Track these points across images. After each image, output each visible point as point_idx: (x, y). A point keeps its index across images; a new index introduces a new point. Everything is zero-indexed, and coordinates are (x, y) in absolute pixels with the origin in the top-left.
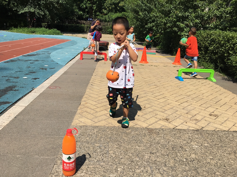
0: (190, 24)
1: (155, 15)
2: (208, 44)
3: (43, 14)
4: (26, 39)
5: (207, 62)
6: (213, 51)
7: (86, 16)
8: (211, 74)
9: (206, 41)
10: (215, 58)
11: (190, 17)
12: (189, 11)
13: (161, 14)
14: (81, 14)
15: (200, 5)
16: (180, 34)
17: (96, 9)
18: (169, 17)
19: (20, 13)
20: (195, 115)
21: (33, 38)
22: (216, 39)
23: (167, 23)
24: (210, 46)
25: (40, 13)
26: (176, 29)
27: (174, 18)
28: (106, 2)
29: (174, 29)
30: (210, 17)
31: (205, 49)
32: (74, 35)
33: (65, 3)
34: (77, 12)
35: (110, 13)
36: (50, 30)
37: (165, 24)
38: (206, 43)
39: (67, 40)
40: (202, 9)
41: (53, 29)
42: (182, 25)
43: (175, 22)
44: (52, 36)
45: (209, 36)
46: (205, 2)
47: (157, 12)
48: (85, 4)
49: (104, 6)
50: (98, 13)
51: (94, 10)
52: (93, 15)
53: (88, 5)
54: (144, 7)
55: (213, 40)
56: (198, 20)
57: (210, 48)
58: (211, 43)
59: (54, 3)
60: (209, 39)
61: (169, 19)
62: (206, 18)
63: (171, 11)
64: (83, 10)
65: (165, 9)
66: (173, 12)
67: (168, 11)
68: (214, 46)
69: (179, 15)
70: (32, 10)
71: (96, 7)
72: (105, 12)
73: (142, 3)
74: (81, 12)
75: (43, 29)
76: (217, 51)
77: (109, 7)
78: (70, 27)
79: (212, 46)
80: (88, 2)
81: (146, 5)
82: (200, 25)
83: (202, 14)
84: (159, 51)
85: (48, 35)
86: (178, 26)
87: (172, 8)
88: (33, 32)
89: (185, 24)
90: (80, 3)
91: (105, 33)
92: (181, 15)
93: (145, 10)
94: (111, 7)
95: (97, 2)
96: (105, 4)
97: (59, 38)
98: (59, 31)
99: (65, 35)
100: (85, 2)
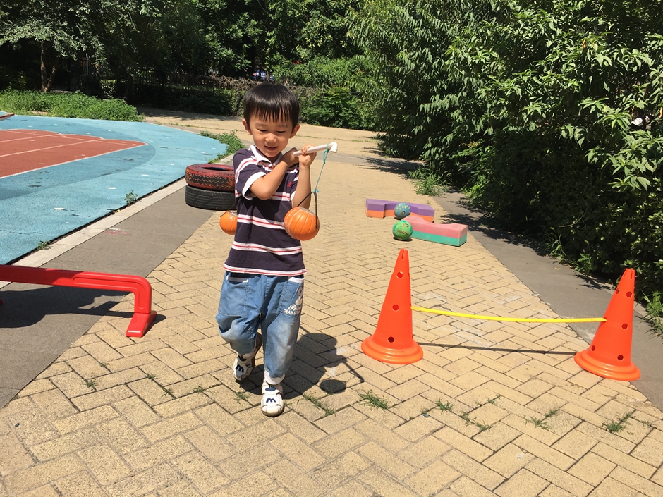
3: (84, 49)
17: (275, 43)
19: (2, 42)
25: (71, 44)
26: (573, 132)
29: (564, 134)
33: (159, 15)
34: (216, 50)
35: (316, 58)
41: (108, 98)
48: (242, 28)
49: (301, 35)
50: (277, 56)
51: (269, 47)
53: (250, 31)
59: (122, 15)
63: (549, 44)
64: (236, 45)
66: (555, 45)
67: (533, 41)
69: (600, 59)
71: (277, 38)
72: (303, 53)
74: (230, 52)
77: (317, 39)
80: (252, 21)
90: (228, 25)
92: (609, 62)
94: (323, 41)
95: (280, 24)
96: (304, 30)
97: (113, 132)
98: (131, 108)
99: (151, 122)
100: (241, 21)
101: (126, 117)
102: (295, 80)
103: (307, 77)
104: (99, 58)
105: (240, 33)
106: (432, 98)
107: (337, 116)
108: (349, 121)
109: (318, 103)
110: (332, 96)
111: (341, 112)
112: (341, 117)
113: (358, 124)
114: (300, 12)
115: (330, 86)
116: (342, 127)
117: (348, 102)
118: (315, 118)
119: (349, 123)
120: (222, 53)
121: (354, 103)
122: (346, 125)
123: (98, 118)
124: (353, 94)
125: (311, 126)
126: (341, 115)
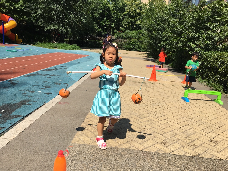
0: (201, 44)
1: (167, 35)
2: (217, 65)
3: (66, 31)
4: (48, 53)
5: (217, 83)
6: (222, 72)
7: (104, 33)
8: (218, 96)
9: (215, 63)
10: (224, 79)
11: (201, 38)
12: (200, 32)
13: (172, 34)
14: (100, 31)
15: (211, 26)
16: (191, 53)
17: (114, 26)
18: (181, 37)
19: (46, 29)
20: (195, 140)
21: (54, 52)
22: (225, 61)
23: (178, 43)
24: (219, 67)
25: (63, 30)
26: (187, 49)
27: (186, 38)
28: (124, 20)
29: (185, 49)
30: (221, 39)
31: (215, 70)
32: (92, 50)
33: (86, 21)
34: (96, 29)
35: (127, 31)
36: (71, 46)
37: (177, 44)
38: (216, 64)
39: (85, 55)
40: (213, 30)
41: (73, 44)
42: (193, 45)
43: (186, 42)
44: (72, 51)
45: (218, 57)
46: (216, 24)
47: (169, 32)
48: (104, 22)
49: (122, 24)
50: (115, 31)
51: (112, 27)
52: (111, 32)
53: (107, 23)
54: (158, 27)
55: (222, 62)
56: (209, 41)
57: (220, 69)
58: (220, 64)
59: (76, 22)
60: (218, 61)
61: (180, 39)
62: (217, 40)
63: (183, 32)
64: (102, 27)
65: (177, 29)
66: (184, 32)
67: (180, 31)
68: (223, 68)
69: (190, 35)
70: (56, 27)
71: (114, 25)
72: (122, 29)
73: (155, 23)
74: (101, 29)
75: (65, 44)
76: (226, 73)
77: (127, 25)
78: (89, 43)
79: (221, 68)
80: (107, 20)
81: (159, 25)
82: (211, 46)
83: (213, 35)
84: (171, 69)
85: (69, 50)
86: (189, 46)
87: (183, 28)
88: (56, 47)
89: (196, 45)
90: (100, 22)
91: (121, 49)
92: (192, 36)
93: (159, 29)
94: (128, 25)
95: (116, 21)
96: (123, 22)
97: (78, 53)
100: (104, 20)
102: (121, 38)
103: (124, 36)
105: (104, 24)
106: (161, 42)
107: (134, 48)
108: (137, 49)
109: (128, 44)
110: (132, 42)
111: (135, 46)
114: (121, 17)
115: (132, 39)
116: (135, 51)
117: (137, 44)
118: (127, 48)
120: (98, 30)
121: (139, 44)
124: (138, 41)
125: (126, 51)
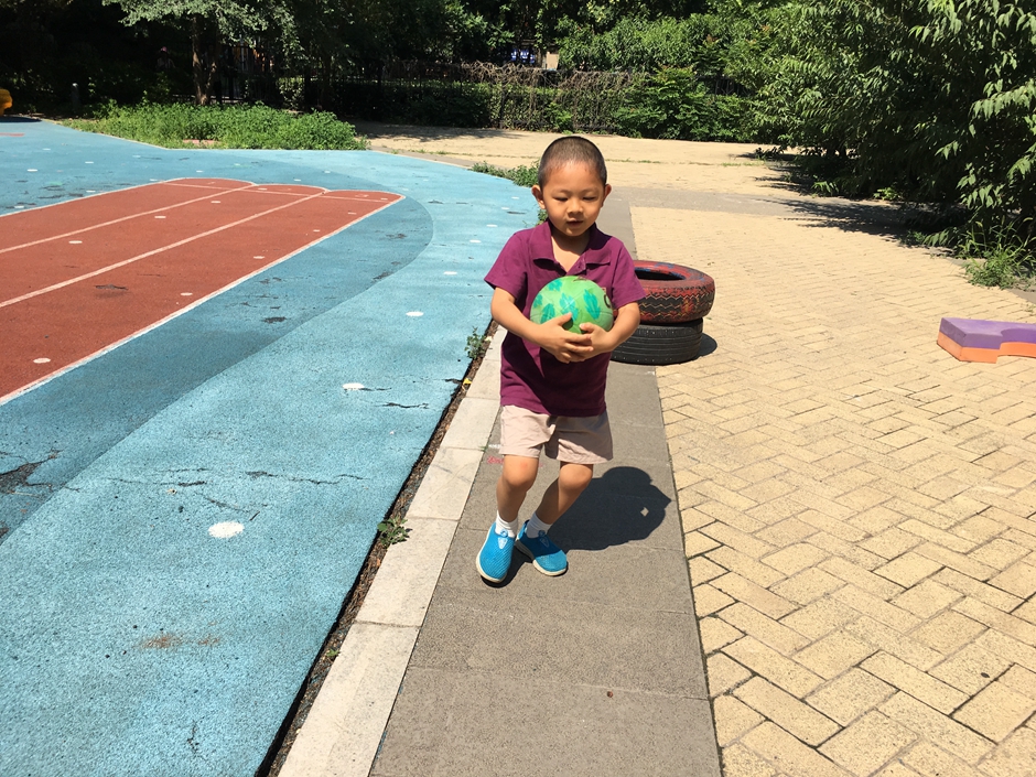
97: (332, 174)
98: (347, 127)
99: (378, 148)
101: (340, 143)
102: (595, 63)
103: (615, 55)
104: (288, 42)
107: (671, 120)
108: (691, 127)
109: (637, 99)
110: (661, 85)
111: (677, 112)
112: (678, 122)
113: (707, 131)
115: (660, 69)
116: (678, 138)
117: (690, 95)
118: (634, 125)
119: (692, 131)
120: (468, 23)
121: (701, 95)
122: (686, 135)
123: (296, 148)
124: (700, 80)
125: (626, 138)
126: (678, 117)
